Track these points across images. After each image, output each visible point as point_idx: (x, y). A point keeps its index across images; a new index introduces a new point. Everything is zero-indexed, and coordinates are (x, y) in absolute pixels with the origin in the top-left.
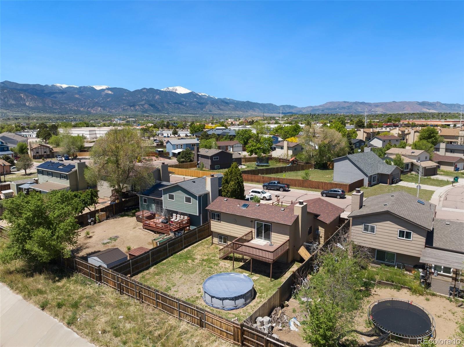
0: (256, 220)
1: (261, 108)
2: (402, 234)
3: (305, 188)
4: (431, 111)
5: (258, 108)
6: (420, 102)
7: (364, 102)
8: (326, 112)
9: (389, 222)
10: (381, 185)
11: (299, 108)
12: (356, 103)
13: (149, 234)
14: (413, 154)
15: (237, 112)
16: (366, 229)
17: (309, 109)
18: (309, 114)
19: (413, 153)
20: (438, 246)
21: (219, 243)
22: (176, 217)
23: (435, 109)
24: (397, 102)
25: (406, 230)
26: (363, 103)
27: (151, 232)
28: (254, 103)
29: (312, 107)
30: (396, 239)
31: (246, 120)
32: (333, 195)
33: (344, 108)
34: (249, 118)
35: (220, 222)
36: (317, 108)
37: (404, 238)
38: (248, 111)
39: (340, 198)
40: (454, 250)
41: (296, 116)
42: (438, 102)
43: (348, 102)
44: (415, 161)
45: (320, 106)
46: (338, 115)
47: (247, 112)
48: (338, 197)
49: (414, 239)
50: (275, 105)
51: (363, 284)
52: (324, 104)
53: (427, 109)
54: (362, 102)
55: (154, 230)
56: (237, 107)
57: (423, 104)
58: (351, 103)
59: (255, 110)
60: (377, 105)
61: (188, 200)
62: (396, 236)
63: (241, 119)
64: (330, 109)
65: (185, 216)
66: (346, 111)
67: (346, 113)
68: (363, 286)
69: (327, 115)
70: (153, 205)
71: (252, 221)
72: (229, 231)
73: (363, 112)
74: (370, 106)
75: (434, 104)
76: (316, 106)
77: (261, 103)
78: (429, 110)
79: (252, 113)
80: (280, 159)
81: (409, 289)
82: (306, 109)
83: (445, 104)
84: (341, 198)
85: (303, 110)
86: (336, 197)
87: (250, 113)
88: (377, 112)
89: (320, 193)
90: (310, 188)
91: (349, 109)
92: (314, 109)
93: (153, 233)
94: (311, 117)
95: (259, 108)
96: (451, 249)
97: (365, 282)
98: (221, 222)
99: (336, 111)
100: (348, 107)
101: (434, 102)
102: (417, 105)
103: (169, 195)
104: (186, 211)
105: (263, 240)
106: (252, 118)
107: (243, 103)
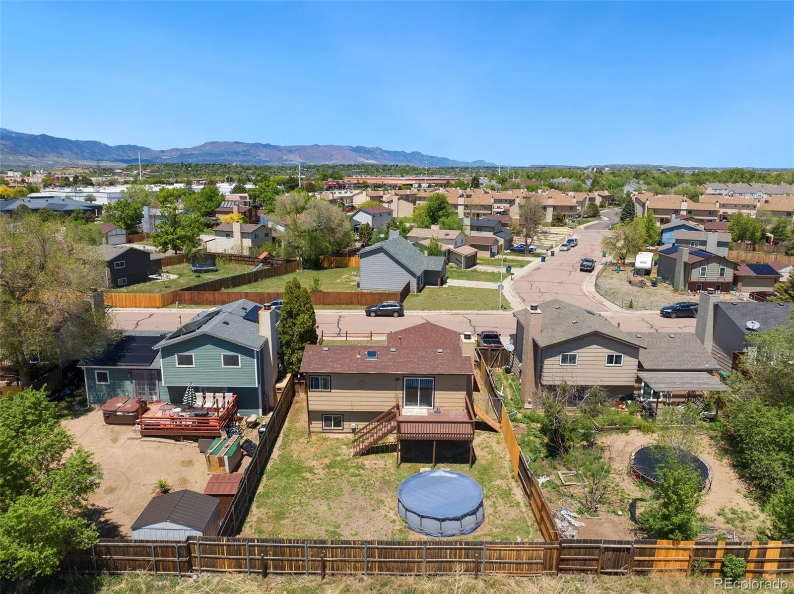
0: (404, 376)
1: (74, 149)
2: (610, 359)
3: (328, 306)
4: (370, 162)
5: (68, 150)
6: (353, 146)
7: (270, 145)
8: (210, 160)
9: (594, 346)
10: (429, 288)
11: (155, 152)
12: (257, 145)
13: (163, 444)
14: (448, 237)
15: (22, 158)
16: (564, 360)
17: (174, 154)
18: (180, 164)
19: (447, 235)
20: (649, 367)
21: (323, 429)
22: (204, 398)
23: (375, 159)
24: (320, 146)
25: (615, 354)
26: (268, 146)
27: (168, 441)
28: (59, 139)
29: (178, 150)
30: (604, 367)
31: (49, 173)
32: (387, 313)
33: (237, 153)
34: (57, 170)
35: (330, 391)
36: (189, 153)
37: (613, 365)
38: (46, 154)
39: (398, 316)
40: (667, 368)
41: (155, 168)
42: (377, 147)
43: (243, 143)
44: (451, 247)
45: (195, 148)
46: (233, 166)
47: (43, 157)
48: (396, 314)
49: (625, 363)
50: (105, 145)
51: (582, 438)
52: (200, 146)
53: (364, 158)
54: (267, 144)
55: (171, 434)
56: (20, 146)
57: (358, 150)
58: (248, 144)
59: (62, 154)
60: (290, 150)
61: (231, 361)
62: (603, 363)
63: (37, 171)
64: (212, 155)
65: (226, 394)
66: (240, 158)
67: (241, 161)
68: (583, 440)
69: (213, 166)
70: (128, 383)
71: (397, 379)
72: (350, 403)
73: (269, 162)
74: (279, 150)
75: (372, 151)
76: (186, 149)
77: (73, 139)
78: (367, 160)
79: (56, 158)
80: (230, 256)
81: (637, 429)
82: (168, 154)
83: (387, 152)
84: (400, 316)
85: (163, 155)
86: (392, 316)
87: (51, 159)
88: (291, 161)
89: (364, 311)
90: (337, 304)
91: (245, 155)
92: (183, 153)
93: (172, 441)
94: (183, 169)
95: (70, 149)
96: (663, 368)
97: (584, 434)
98: (332, 390)
99: (223, 158)
100: (243, 151)
101: (373, 148)
102: (350, 151)
103: (179, 356)
104: (226, 382)
105: (418, 407)
106: (64, 169)
107: (32, 139)
